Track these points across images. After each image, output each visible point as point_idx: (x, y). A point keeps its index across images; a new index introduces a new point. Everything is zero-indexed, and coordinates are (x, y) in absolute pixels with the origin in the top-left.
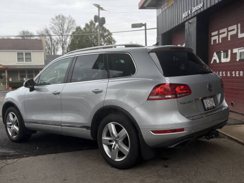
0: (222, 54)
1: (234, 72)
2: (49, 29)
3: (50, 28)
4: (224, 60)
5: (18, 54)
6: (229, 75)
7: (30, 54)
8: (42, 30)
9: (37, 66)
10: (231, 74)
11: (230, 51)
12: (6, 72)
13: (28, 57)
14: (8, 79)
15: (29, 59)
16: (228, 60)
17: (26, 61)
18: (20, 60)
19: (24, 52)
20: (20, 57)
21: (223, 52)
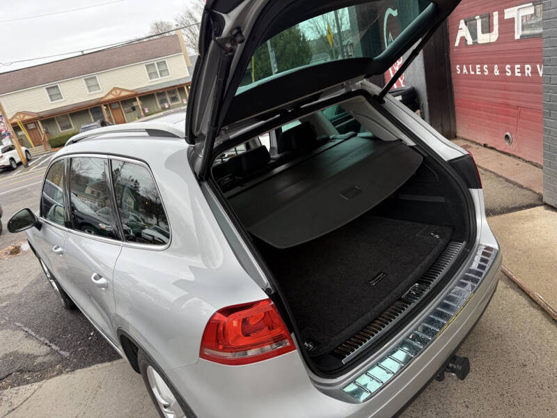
0: (479, 23)
1: (508, 66)
2: (192, 11)
3: (193, 8)
4: (483, 38)
5: (147, 66)
6: (497, 72)
7: (164, 62)
8: (182, 15)
9: (179, 80)
10: (503, 71)
12: (138, 99)
13: (163, 68)
14: (143, 110)
15: (164, 72)
16: (493, 37)
17: (161, 76)
18: (153, 76)
19: (155, 61)
20: (152, 70)
21: (481, 18)
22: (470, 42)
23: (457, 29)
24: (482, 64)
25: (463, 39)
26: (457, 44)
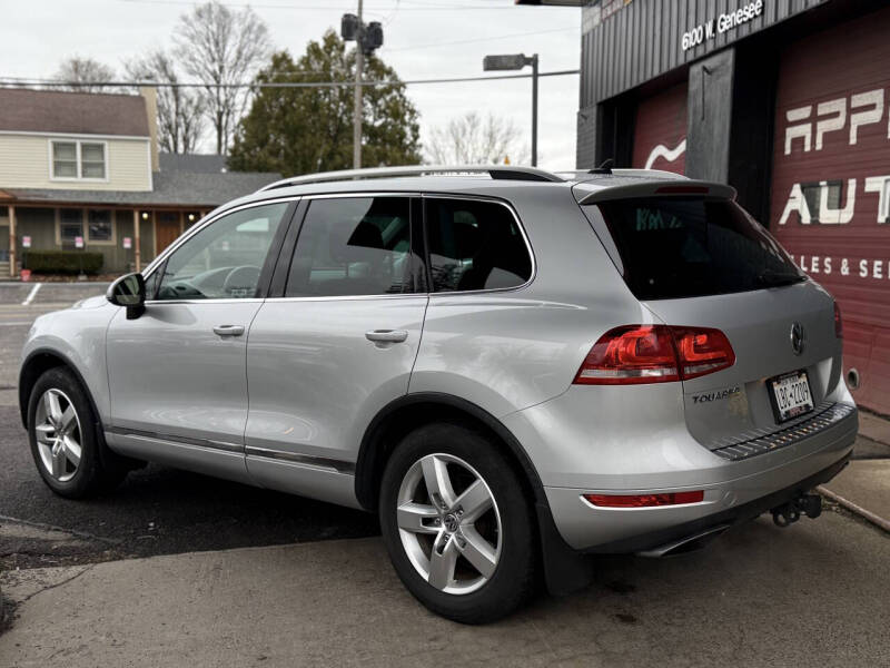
0: (824, 193)
1: (864, 262)
2: (168, 56)
3: (174, 52)
4: (828, 216)
5: (57, 147)
6: (845, 271)
7: (100, 148)
8: (143, 58)
9: (125, 194)
10: (855, 269)
11: (852, 185)
12: (11, 212)
13: (93, 159)
14: (19, 241)
15: (95, 167)
16: (846, 215)
17: (84, 175)
18: (65, 170)
19: (79, 140)
20: (65, 157)
21: (830, 185)
22: (806, 218)
23: (786, 197)
24: (822, 256)
25: (795, 214)
26: (783, 221)
